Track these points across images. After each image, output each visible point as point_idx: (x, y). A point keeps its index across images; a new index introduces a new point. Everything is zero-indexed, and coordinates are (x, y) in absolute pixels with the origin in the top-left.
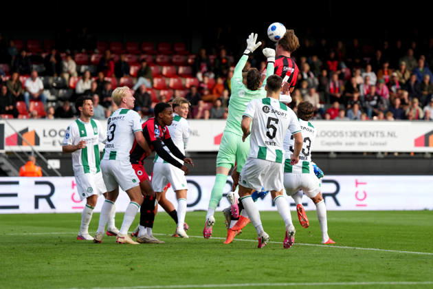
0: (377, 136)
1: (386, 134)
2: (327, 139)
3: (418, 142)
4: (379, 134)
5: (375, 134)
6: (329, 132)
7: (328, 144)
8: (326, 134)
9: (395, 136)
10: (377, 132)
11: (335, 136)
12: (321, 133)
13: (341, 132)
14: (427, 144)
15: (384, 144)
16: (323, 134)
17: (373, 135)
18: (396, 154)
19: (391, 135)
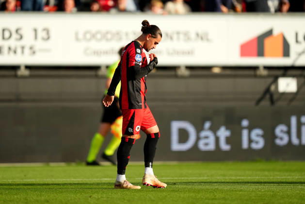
0: (178, 39)
1: (193, 36)
2: (95, 45)
3: (245, 50)
4: (182, 36)
5: (175, 37)
6: (98, 32)
7: (97, 53)
8: (93, 36)
9: (208, 40)
10: (178, 33)
11: (107, 40)
12: (85, 33)
13: (118, 33)
14: (261, 53)
15: (190, 53)
16: (88, 36)
17: (171, 38)
18: (216, 70)
19: (202, 37)
